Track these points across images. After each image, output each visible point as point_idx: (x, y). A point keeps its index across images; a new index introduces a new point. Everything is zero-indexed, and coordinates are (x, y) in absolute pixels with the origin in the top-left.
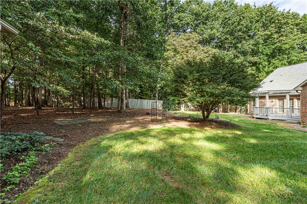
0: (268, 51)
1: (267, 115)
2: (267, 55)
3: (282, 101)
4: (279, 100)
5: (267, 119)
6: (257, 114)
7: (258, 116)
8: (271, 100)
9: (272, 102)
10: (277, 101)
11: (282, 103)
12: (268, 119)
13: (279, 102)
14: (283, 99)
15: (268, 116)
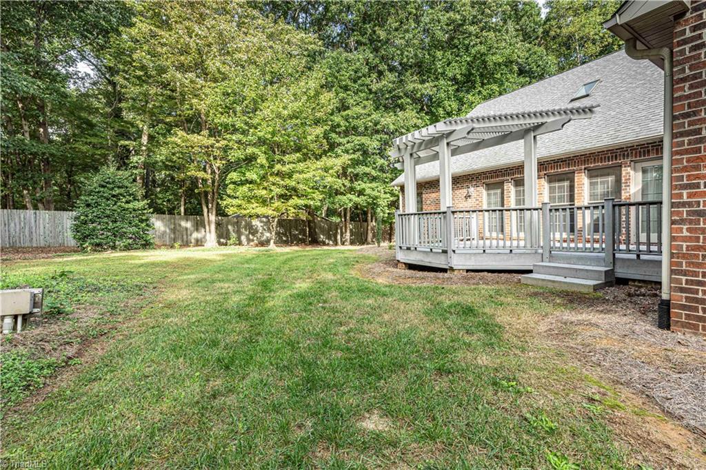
0: (456, 70)
1: (445, 252)
2: (454, 79)
3: (499, 191)
4: (489, 187)
5: (444, 270)
6: (408, 249)
7: (413, 258)
8: (464, 192)
9: (468, 196)
10: (483, 191)
11: (499, 199)
12: (452, 269)
13: (489, 195)
14: (502, 183)
15: (450, 252)
